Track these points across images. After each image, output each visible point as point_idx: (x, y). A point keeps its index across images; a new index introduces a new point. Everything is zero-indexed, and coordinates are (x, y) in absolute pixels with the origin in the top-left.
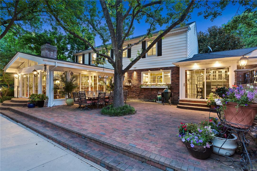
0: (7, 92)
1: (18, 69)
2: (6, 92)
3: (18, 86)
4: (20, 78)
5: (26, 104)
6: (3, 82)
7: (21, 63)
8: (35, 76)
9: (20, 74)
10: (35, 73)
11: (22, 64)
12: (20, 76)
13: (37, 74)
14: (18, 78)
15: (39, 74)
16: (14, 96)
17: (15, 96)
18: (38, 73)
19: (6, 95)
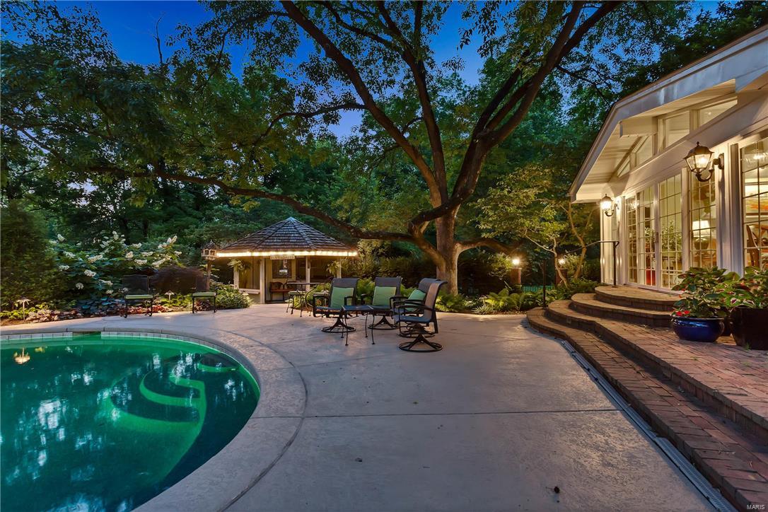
0: (578, 271)
1: (612, 184)
2: (575, 269)
3: (614, 243)
4: (619, 212)
5: (669, 318)
6: (567, 238)
7: (623, 154)
8: (698, 175)
9: (618, 200)
10: (702, 161)
11: (625, 158)
12: (620, 206)
13: (708, 165)
14: (614, 212)
15: (722, 168)
16: (599, 281)
17: (602, 282)
18: (718, 162)
19: (576, 276)
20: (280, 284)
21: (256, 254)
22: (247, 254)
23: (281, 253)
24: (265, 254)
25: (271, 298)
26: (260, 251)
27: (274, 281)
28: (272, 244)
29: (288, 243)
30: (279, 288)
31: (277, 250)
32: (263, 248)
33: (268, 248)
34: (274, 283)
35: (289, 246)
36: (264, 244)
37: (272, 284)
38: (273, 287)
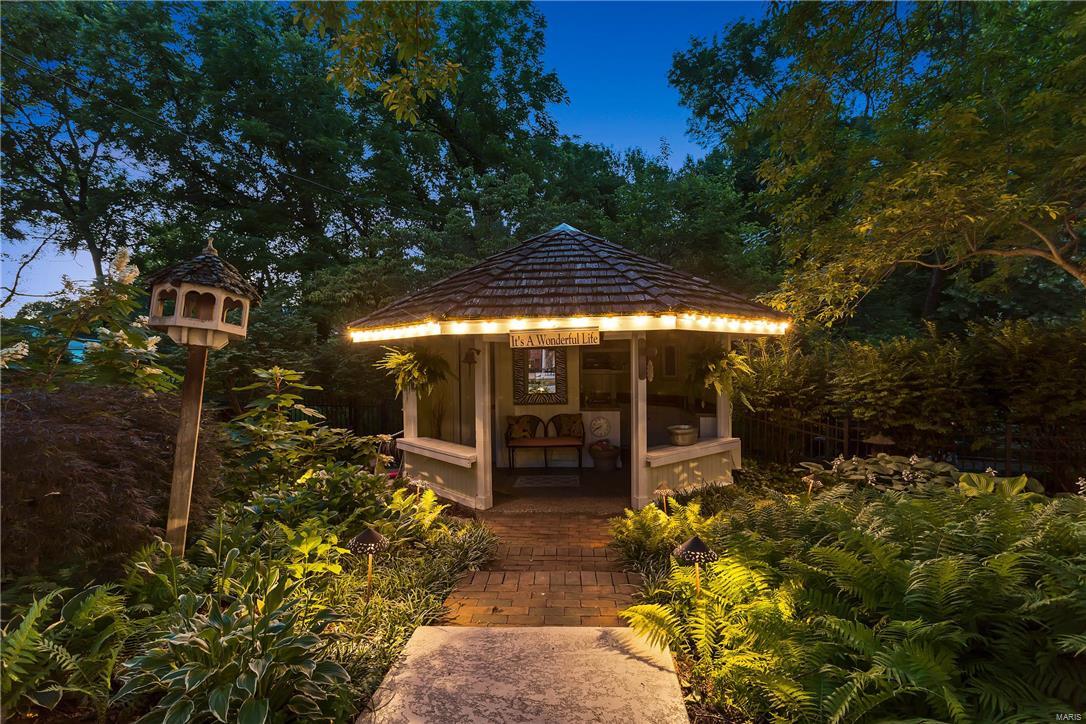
20: (534, 421)
21: (459, 328)
22: (429, 328)
23: (548, 324)
24: (489, 327)
25: (512, 460)
26: (475, 317)
27: (519, 411)
28: (515, 292)
29: (571, 290)
30: (533, 435)
31: (533, 312)
32: (483, 307)
33: (500, 308)
34: (518, 420)
35: (576, 300)
36: (488, 292)
37: (512, 422)
38: (517, 433)
